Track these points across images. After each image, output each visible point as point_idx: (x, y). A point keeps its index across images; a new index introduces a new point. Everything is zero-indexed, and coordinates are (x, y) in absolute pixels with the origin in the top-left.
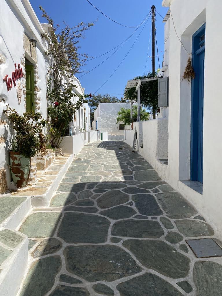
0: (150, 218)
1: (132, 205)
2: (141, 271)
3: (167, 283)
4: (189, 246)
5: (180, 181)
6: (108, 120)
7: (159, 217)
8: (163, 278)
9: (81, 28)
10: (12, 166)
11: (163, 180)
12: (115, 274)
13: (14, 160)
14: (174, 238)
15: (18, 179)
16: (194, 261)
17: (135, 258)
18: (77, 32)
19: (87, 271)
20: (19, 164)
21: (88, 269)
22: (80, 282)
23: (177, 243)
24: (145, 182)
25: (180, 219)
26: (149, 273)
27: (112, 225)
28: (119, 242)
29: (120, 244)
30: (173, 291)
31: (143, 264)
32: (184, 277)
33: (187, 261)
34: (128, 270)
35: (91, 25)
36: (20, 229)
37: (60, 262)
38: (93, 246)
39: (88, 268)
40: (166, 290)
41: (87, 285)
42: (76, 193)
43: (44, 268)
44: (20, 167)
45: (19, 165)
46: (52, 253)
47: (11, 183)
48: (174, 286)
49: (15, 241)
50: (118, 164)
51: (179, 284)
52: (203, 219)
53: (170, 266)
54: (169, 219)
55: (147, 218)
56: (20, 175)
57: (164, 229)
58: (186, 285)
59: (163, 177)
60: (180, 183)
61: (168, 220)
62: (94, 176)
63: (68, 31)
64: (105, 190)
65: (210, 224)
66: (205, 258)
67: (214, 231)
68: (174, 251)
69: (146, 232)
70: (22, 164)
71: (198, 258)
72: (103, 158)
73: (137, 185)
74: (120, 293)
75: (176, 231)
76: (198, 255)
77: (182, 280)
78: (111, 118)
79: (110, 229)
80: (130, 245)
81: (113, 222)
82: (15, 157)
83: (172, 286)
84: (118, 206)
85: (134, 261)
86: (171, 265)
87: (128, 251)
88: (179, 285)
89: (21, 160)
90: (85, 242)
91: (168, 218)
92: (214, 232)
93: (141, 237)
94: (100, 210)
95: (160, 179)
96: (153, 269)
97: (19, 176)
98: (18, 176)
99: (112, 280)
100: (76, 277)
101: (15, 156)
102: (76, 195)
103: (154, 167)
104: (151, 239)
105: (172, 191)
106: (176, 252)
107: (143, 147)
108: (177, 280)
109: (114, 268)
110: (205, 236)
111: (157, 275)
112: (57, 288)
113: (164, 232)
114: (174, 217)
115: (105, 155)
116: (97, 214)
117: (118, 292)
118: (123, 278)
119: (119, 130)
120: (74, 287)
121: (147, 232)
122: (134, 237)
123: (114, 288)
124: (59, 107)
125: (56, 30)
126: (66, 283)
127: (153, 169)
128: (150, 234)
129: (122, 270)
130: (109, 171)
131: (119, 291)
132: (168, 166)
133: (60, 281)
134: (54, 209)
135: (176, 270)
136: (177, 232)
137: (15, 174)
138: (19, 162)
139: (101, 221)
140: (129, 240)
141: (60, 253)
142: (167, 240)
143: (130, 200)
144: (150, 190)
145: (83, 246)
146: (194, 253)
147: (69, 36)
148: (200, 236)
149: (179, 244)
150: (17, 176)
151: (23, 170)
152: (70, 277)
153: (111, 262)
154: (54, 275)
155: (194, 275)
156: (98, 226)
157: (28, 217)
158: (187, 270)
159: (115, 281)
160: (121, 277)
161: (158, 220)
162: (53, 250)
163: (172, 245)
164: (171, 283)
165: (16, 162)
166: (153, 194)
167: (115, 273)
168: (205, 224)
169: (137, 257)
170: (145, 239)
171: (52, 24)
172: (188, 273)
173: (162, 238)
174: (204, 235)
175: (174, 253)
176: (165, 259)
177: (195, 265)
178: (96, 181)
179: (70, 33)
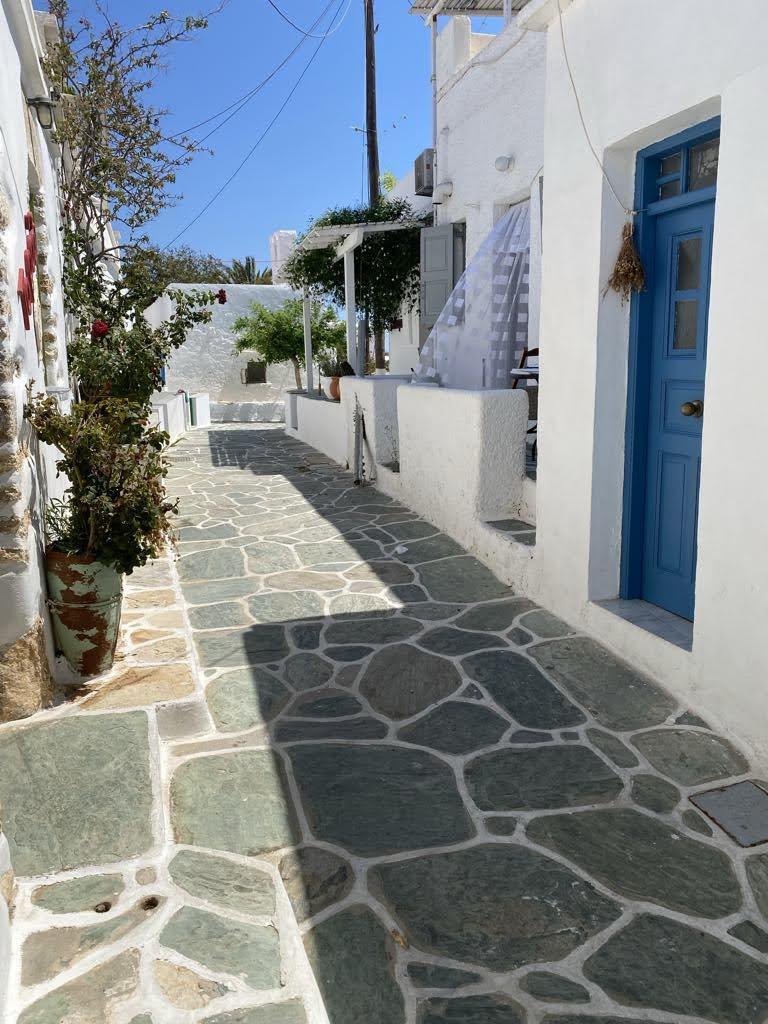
0: (557, 737)
1: (480, 696)
2: (620, 914)
3: (702, 934)
4: (706, 813)
5: (594, 601)
6: (205, 348)
7: (580, 729)
8: (686, 923)
9: (159, 32)
10: (62, 604)
11: (519, 593)
12: (558, 934)
13: (70, 584)
14: (657, 796)
15: (88, 645)
16: (738, 857)
17: (585, 876)
18: (144, 46)
19: (475, 941)
20: (89, 594)
21: (473, 932)
22: (475, 978)
23: (671, 808)
24: (471, 606)
25: (641, 731)
26: (645, 914)
27: (459, 774)
28: (514, 829)
29: (519, 838)
30: (728, 955)
31: (616, 889)
32: (737, 910)
33: (722, 862)
34: (586, 914)
35: (198, 25)
36: (175, 830)
37: (380, 927)
38: (447, 856)
39: (471, 929)
40: (712, 957)
41: (502, 984)
42: (275, 668)
43: (344, 954)
44: (92, 605)
45: (90, 598)
46: (335, 899)
47: (58, 660)
48: (724, 941)
49: (251, 890)
50: (337, 538)
51: (735, 932)
52: (700, 722)
53: (688, 883)
54: (612, 733)
55: (549, 737)
56: (93, 632)
57: (615, 770)
58: (752, 932)
59: (517, 583)
60: (594, 608)
61: (611, 737)
62: (291, 595)
63: (115, 43)
64: (365, 648)
65: (727, 737)
66: (763, 845)
67: (747, 757)
68: (675, 837)
69: (572, 785)
70: (101, 595)
71: (745, 849)
72: (271, 516)
73: (453, 619)
74: (604, 988)
75: (649, 770)
76: (740, 838)
77: (735, 919)
78: (217, 340)
79: (463, 790)
80: (550, 835)
81: (458, 763)
82: (76, 572)
83: (721, 943)
84: (440, 702)
85: (588, 885)
86: (690, 880)
87: (556, 857)
88: (734, 935)
89: (97, 581)
90: (414, 847)
91: (607, 730)
92: (746, 762)
93: (565, 803)
94: (393, 726)
95: (508, 590)
96: (650, 901)
97: (89, 638)
98: (86, 636)
99: (560, 955)
100: (455, 964)
101: (74, 567)
102: (278, 675)
103: (466, 544)
104: (597, 807)
105: (569, 636)
106: (684, 839)
107: (398, 471)
108: (726, 923)
109: (547, 916)
110: (730, 776)
111: (668, 916)
112: (423, 1010)
113: (618, 778)
114: (620, 724)
115: (265, 499)
116: (391, 740)
117: (595, 986)
118: (587, 944)
119: (247, 383)
120: (469, 998)
121: (575, 785)
122: (546, 807)
123: (577, 976)
124: (108, 340)
125: (73, 39)
126: (438, 990)
127: (465, 552)
128: (587, 791)
129: (571, 920)
130: (327, 569)
131: (598, 983)
132: (535, 550)
133: (416, 986)
134: (239, 738)
135: (710, 893)
136: (650, 773)
137: (76, 632)
138: (91, 588)
139: (418, 766)
140: (537, 819)
141: (360, 894)
142: (640, 805)
143: (466, 681)
144: (502, 635)
145: (415, 860)
146: (728, 833)
147: (117, 60)
148: (718, 778)
149: (679, 811)
150: (81, 637)
151: (104, 614)
152: (439, 970)
153: (528, 898)
154: (387, 974)
155: (757, 898)
156: (419, 785)
157: (174, 784)
158: (734, 888)
159: (571, 955)
160: (578, 941)
161: (584, 741)
162: (333, 889)
163: (661, 818)
164: (711, 933)
165: (79, 588)
166: (520, 650)
167: (559, 931)
168: (714, 737)
169: (590, 872)
170: (580, 809)
171: (60, 16)
172: (740, 895)
173: (624, 800)
174: (727, 775)
175: (677, 840)
176: (666, 865)
177: (746, 868)
178: (311, 614)
179: (122, 50)
